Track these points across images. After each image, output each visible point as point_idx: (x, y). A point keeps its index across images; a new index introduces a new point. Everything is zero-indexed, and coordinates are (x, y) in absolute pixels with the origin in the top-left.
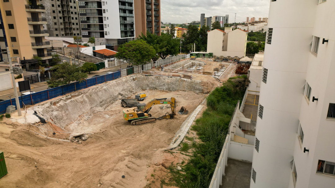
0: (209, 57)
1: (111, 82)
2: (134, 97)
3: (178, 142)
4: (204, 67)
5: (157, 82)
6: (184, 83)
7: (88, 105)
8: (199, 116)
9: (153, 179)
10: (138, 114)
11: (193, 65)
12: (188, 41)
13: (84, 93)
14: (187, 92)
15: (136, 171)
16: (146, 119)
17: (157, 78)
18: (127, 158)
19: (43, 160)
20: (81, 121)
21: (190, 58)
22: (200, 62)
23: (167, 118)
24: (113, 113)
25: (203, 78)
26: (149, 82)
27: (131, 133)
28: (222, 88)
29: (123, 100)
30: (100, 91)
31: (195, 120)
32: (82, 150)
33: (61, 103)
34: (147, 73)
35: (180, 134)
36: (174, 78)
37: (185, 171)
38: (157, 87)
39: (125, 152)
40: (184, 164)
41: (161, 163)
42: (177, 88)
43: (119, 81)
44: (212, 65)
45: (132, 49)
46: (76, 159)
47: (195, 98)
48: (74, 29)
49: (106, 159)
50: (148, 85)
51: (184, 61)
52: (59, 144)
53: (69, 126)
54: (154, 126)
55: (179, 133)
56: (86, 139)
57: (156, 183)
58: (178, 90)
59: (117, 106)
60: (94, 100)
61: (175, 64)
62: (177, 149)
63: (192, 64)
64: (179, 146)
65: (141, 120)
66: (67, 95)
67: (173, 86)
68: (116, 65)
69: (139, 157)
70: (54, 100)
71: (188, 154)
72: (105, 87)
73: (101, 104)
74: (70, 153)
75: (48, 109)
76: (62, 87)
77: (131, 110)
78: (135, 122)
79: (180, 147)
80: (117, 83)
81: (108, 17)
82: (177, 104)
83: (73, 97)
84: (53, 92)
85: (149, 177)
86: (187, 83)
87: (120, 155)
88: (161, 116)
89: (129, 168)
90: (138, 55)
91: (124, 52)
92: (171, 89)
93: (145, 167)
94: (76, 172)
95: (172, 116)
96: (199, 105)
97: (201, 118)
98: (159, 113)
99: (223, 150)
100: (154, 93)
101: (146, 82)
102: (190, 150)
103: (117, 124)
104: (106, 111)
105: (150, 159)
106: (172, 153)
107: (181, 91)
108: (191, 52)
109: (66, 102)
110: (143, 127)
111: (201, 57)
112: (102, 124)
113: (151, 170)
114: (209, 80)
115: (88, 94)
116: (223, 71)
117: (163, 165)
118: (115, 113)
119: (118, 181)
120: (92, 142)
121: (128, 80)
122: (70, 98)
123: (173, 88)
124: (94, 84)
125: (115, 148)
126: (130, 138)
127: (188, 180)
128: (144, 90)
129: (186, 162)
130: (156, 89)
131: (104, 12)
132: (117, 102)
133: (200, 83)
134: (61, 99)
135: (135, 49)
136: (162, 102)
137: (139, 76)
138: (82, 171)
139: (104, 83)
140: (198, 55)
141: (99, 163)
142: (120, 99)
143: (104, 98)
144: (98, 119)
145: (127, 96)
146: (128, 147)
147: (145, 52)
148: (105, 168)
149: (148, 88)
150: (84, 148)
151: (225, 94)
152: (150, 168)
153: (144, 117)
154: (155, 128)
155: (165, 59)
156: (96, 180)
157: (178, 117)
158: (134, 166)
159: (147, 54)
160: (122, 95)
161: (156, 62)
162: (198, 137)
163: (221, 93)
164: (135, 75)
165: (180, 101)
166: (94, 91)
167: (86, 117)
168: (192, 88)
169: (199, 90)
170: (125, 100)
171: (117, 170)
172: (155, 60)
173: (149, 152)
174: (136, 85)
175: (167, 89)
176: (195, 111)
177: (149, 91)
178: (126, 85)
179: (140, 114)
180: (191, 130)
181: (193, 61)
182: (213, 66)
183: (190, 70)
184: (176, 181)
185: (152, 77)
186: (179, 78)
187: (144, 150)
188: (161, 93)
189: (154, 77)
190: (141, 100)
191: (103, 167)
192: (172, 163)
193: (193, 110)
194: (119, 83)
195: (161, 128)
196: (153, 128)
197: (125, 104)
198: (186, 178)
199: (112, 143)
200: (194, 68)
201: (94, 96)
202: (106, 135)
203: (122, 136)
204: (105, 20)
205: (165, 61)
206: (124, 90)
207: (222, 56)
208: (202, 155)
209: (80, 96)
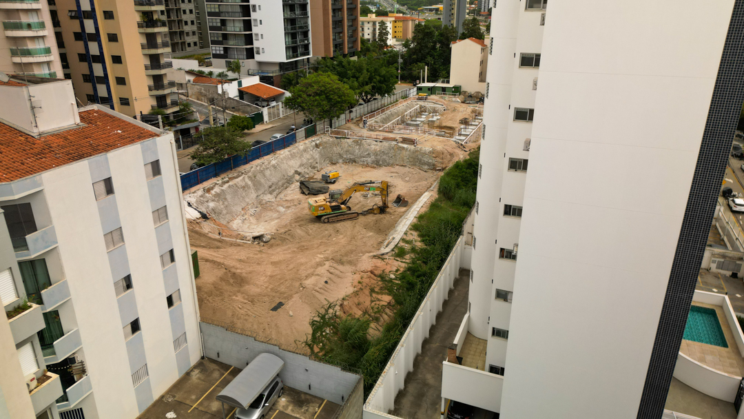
0: (452, 95)
1: (282, 152)
2: (319, 176)
3: (392, 246)
4: (442, 115)
5: (357, 150)
6: (404, 152)
7: (253, 191)
8: (424, 210)
9: (360, 286)
10: (331, 207)
11: (422, 111)
12: (415, 56)
13: (246, 173)
14: (407, 168)
15: (339, 277)
16: (343, 214)
17: (356, 142)
18: (327, 263)
19: (229, 262)
20: (246, 217)
21: (417, 97)
22: (436, 106)
23: (375, 212)
24: (289, 205)
25: (435, 143)
26: (342, 149)
27: (324, 234)
28: (465, 161)
29: (302, 183)
30: (267, 169)
31: (417, 216)
32: (269, 254)
33: (217, 190)
34: (338, 133)
35: (394, 236)
36: (386, 144)
37: (400, 279)
38: (357, 159)
39: (322, 256)
40: (399, 273)
41: (369, 270)
42: (391, 162)
43: (294, 151)
44: (459, 111)
45: (314, 91)
46: (265, 263)
47: (420, 180)
48: (188, 34)
49: (302, 264)
50: (340, 155)
51: (405, 104)
52: (239, 245)
53: (231, 223)
54: (357, 225)
55: (392, 234)
56: (268, 240)
57: (364, 290)
58: (392, 165)
59: (293, 192)
60: (260, 184)
61: (388, 112)
62: (390, 254)
63: (421, 108)
64: (393, 250)
65: (336, 216)
66: (222, 176)
67: (385, 157)
68: (281, 116)
69: (341, 262)
70: (207, 184)
71: (404, 260)
72: (274, 162)
73: (271, 189)
74: (256, 256)
75: (202, 199)
76: (215, 164)
77: (321, 199)
78: (328, 218)
79: (394, 253)
80: (291, 154)
81: (261, 21)
82: (391, 189)
83: (231, 179)
84: (204, 173)
85: (357, 284)
86: (408, 153)
87: (318, 260)
88: (366, 209)
89: (331, 273)
90: (324, 102)
91: (300, 96)
92: (381, 163)
93: (350, 274)
94: (271, 277)
95: (383, 209)
96: (426, 191)
97: (426, 213)
98: (363, 205)
99: (451, 255)
100: (351, 169)
101: (337, 150)
102: (408, 256)
103: (299, 220)
104: (279, 201)
105: (355, 265)
106: (383, 259)
107: (398, 167)
108: (420, 83)
109: (222, 188)
110: (339, 225)
111: (439, 94)
112: (276, 221)
113: (357, 277)
114: (446, 147)
115: (250, 174)
116: (477, 125)
117: (372, 272)
118: (292, 204)
119: (321, 286)
120: (278, 245)
121: (307, 148)
122: (228, 182)
123: (384, 161)
124: (258, 157)
125: (308, 252)
126: (324, 240)
127: (403, 290)
128: (334, 164)
129: (402, 270)
130: (355, 162)
131: (254, 11)
132: (293, 186)
133: (430, 152)
134: (216, 184)
135: (318, 92)
136: (367, 189)
137: (326, 138)
138: (276, 275)
139: (272, 155)
140: (431, 90)
141: (294, 268)
142: (297, 181)
143: (274, 180)
144: (270, 214)
145: (307, 176)
146: (325, 251)
147: (336, 97)
148: (304, 274)
149: (341, 161)
150: (270, 251)
151: (469, 173)
152: (355, 276)
153: (341, 211)
154: (358, 228)
155: (369, 103)
156: (297, 284)
157: (391, 211)
158: (337, 272)
159: (339, 100)
160: (299, 174)
161: (354, 110)
162: (419, 239)
163: (463, 172)
164: (318, 138)
165: (395, 184)
166: (258, 168)
167: (252, 211)
168: (417, 161)
169: (428, 165)
170: (305, 183)
171: (318, 275)
172: (352, 108)
173: (352, 257)
174: (322, 155)
175: (373, 162)
176: (418, 202)
177: (342, 165)
178: (305, 156)
179: (335, 206)
180: (411, 229)
181: (422, 103)
182: (460, 114)
183: (415, 123)
184: (388, 290)
185: (348, 140)
186: (394, 143)
187: (346, 255)
188: (363, 169)
189: (351, 140)
190: (331, 183)
191: (300, 272)
192: (383, 271)
193: (416, 200)
194: (294, 153)
195: (366, 227)
196: (354, 227)
197: (306, 189)
198: (400, 287)
199: (304, 246)
200: (423, 118)
201: (259, 177)
202: (293, 237)
203: (314, 238)
204: (255, 26)
205: (369, 107)
206: (303, 165)
207: (479, 92)
208: (424, 262)
209: (241, 178)
